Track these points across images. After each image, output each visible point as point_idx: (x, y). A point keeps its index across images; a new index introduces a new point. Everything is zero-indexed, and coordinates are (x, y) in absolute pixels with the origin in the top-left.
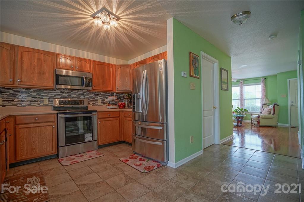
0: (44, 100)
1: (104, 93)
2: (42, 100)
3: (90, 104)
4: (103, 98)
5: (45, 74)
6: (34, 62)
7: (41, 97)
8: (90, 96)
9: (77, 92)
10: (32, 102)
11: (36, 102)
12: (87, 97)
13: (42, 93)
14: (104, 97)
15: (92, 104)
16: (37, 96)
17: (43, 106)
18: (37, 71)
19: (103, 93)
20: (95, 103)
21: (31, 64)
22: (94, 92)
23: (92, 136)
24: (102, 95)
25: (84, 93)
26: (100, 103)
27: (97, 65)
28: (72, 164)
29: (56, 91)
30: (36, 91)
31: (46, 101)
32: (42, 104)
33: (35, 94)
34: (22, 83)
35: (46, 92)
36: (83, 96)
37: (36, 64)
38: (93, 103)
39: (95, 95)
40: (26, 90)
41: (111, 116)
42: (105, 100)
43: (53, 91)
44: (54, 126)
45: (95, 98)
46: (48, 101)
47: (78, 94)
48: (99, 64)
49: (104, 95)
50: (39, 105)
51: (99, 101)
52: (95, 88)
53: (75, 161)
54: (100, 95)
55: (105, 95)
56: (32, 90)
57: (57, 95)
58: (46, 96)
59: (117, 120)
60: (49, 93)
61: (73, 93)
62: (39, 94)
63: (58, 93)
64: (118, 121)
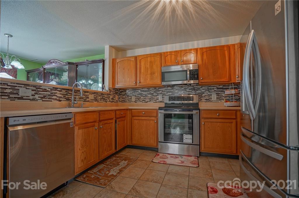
0: (159, 97)
1: (221, 87)
2: (157, 97)
3: (203, 100)
4: (219, 92)
5: (155, 73)
6: (148, 65)
7: (157, 94)
8: (203, 91)
9: (187, 87)
10: (151, 99)
11: (153, 99)
12: (198, 92)
13: (158, 91)
14: (222, 91)
15: (204, 100)
16: (155, 94)
17: (158, 102)
18: (149, 72)
19: (219, 86)
20: (209, 99)
21: (146, 67)
22: (207, 86)
23: (193, 138)
24: (218, 88)
25: (195, 88)
26: (216, 99)
27: (205, 53)
28: (159, 163)
29: (168, 89)
30: (154, 90)
31: (160, 98)
32: (158, 101)
33: (153, 92)
34: (140, 84)
35: (160, 90)
36: (194, 92)
37: (149, 67)
38: (206, 99)
39: (209, 90)
40: (147, 89)
41: (220, 117)
42: (223, 95)
43: (165, 89)
44: (155, 121)
45: (209, 93)
46: (161, 98)
47: (188, 89)
48: (208, 50)
49: (221, 89)
50: (155, 102)
51: (214, 97)
52: (203, 81)
53: (164, 161)
54: (216, 90)
55: (223, 88)
56: (151, 89)
57: (169, 92)
58: (161, 93)
59: (232, 123)
60: (163, 90)
61: (183, 89)
62: (156, 92)
63: (170, 89)
64: (234, 125)
